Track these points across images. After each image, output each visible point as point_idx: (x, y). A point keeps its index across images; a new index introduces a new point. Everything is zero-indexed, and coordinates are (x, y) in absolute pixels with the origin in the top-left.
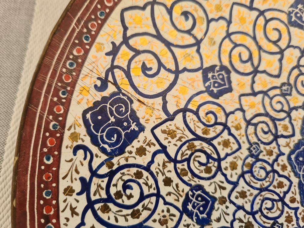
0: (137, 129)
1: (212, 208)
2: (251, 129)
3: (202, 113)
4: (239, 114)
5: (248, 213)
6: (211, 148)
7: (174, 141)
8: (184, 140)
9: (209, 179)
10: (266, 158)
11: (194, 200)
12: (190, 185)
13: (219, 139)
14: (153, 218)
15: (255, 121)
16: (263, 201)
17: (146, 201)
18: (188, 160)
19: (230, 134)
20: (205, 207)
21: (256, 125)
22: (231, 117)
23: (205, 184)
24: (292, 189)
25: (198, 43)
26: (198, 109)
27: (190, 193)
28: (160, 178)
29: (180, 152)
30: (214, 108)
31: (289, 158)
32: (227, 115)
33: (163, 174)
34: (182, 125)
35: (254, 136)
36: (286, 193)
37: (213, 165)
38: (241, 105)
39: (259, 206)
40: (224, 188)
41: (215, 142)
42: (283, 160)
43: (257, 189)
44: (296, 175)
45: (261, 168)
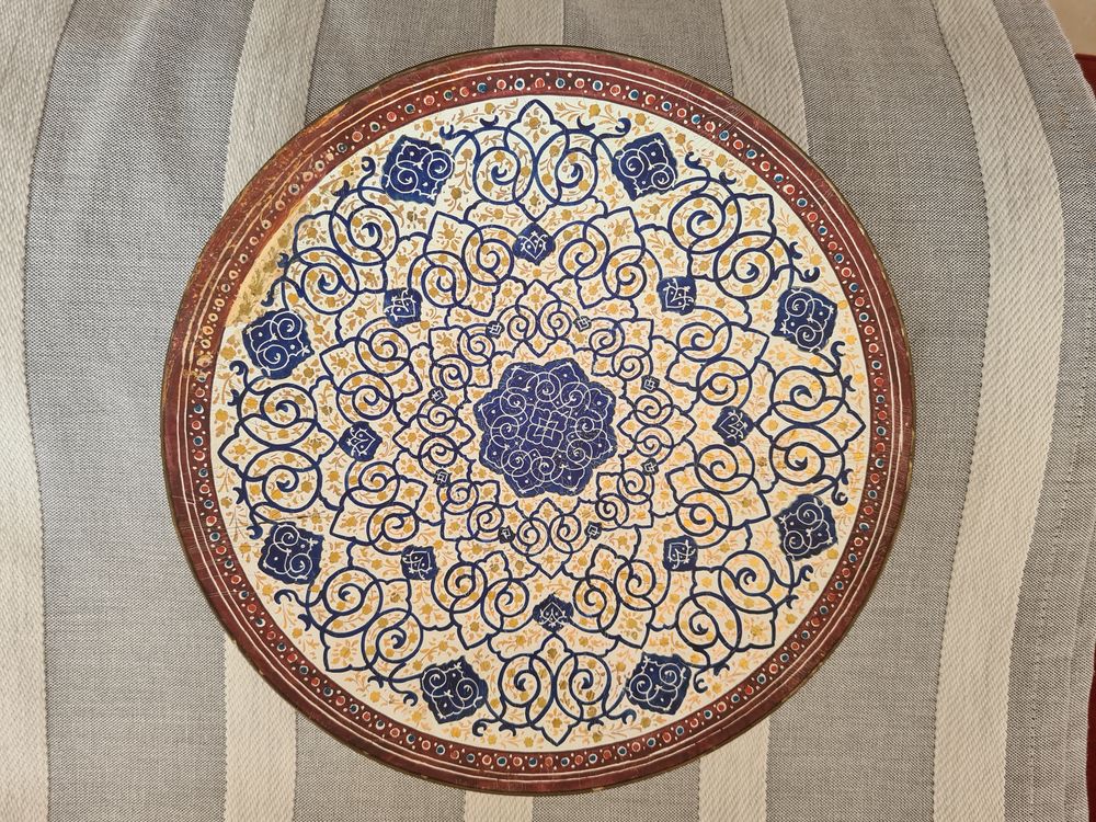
0: (316, 542)
1: (433, 558)
2: (426, 461)
3: (366, 484)
4: (405, 456)
5: (469, 539)
6: (397, 507)
7: (358, 527)
8: (367, 519)
9: (413, 535)
10: (458, 478)
11: (412, 562)
12: (399, 553)
13: (400, 493)
14: (384, 602)
15: (424, 451)
16: (478, 520)
17: (369, 594)
18: (383, 533)
19: (407, 481)
20: (425, 561)
21: (428, 454)
22: (398, 465)
23: (414, 542)
24: (502, 488)
25: (314, 422)
26: (360, 483)
27: (404, 559)
28: (368, 567)
29: (371, 532)
30: (375, 470)
31: (482, 461)
32: (393, 466)
33: (368, 561)
34: (357, 508)
35: (433, 465)
36: (497, 497)
37: (410, 520)
38: (400, 446)
39: (476, 526)
40: (434, 533)
41: (398, 499)
42: (477, 466)
43: (466, 512)
44: (498, 472)
45: (458, 490)
